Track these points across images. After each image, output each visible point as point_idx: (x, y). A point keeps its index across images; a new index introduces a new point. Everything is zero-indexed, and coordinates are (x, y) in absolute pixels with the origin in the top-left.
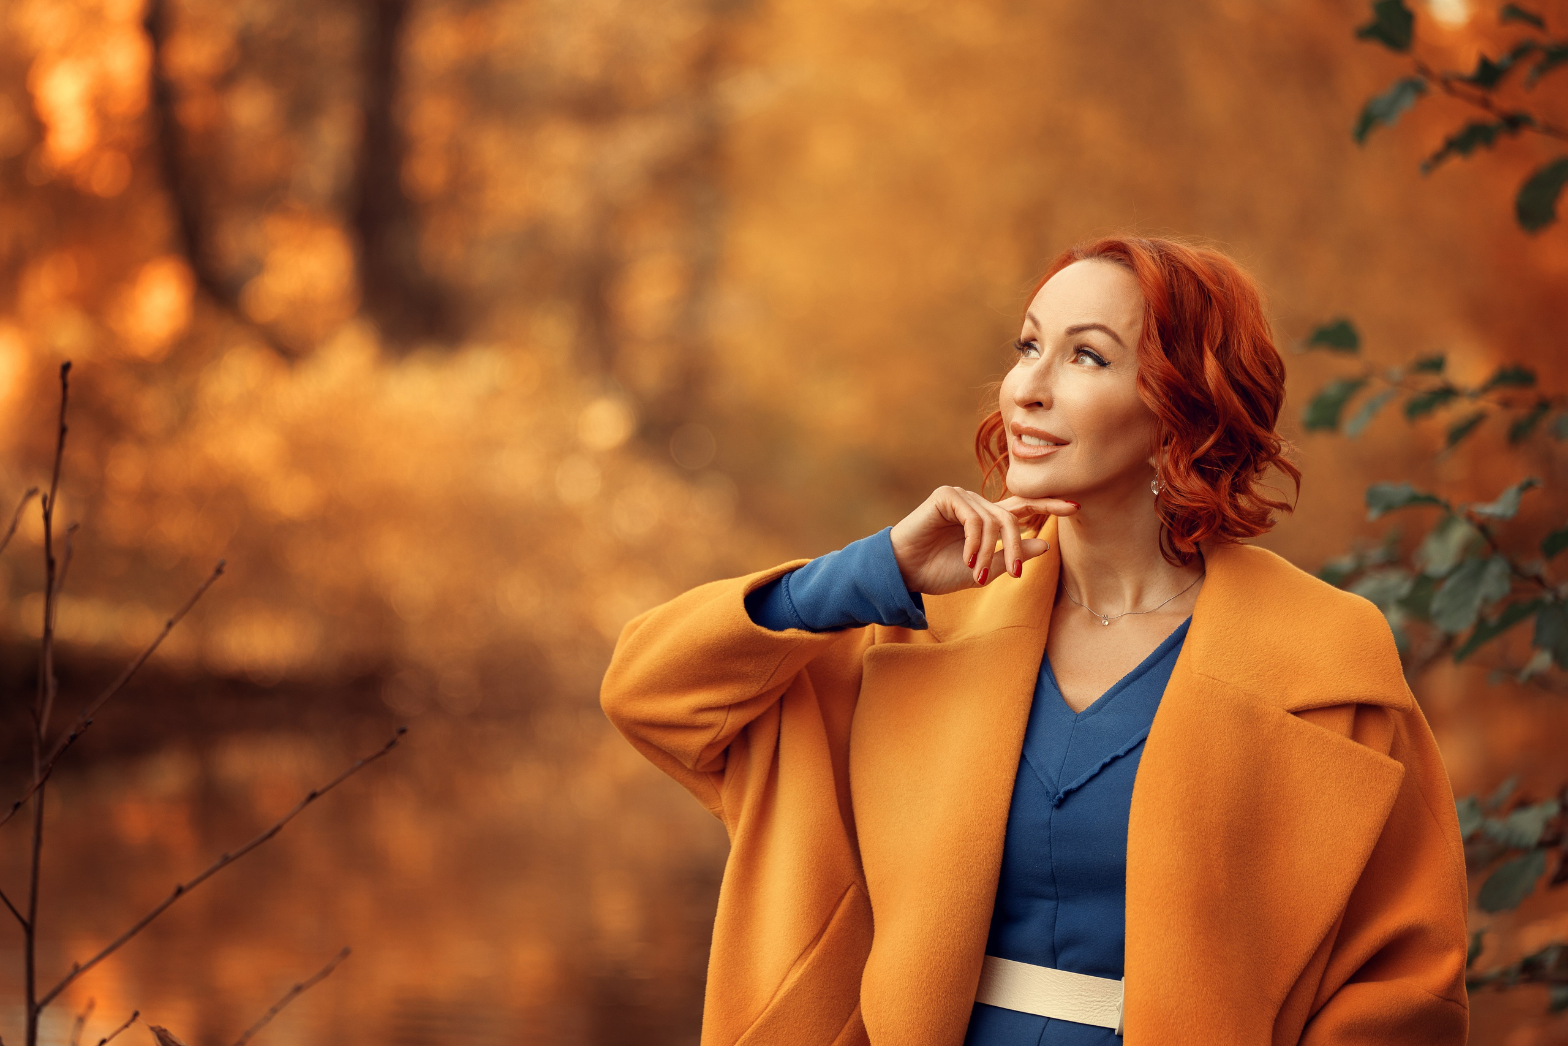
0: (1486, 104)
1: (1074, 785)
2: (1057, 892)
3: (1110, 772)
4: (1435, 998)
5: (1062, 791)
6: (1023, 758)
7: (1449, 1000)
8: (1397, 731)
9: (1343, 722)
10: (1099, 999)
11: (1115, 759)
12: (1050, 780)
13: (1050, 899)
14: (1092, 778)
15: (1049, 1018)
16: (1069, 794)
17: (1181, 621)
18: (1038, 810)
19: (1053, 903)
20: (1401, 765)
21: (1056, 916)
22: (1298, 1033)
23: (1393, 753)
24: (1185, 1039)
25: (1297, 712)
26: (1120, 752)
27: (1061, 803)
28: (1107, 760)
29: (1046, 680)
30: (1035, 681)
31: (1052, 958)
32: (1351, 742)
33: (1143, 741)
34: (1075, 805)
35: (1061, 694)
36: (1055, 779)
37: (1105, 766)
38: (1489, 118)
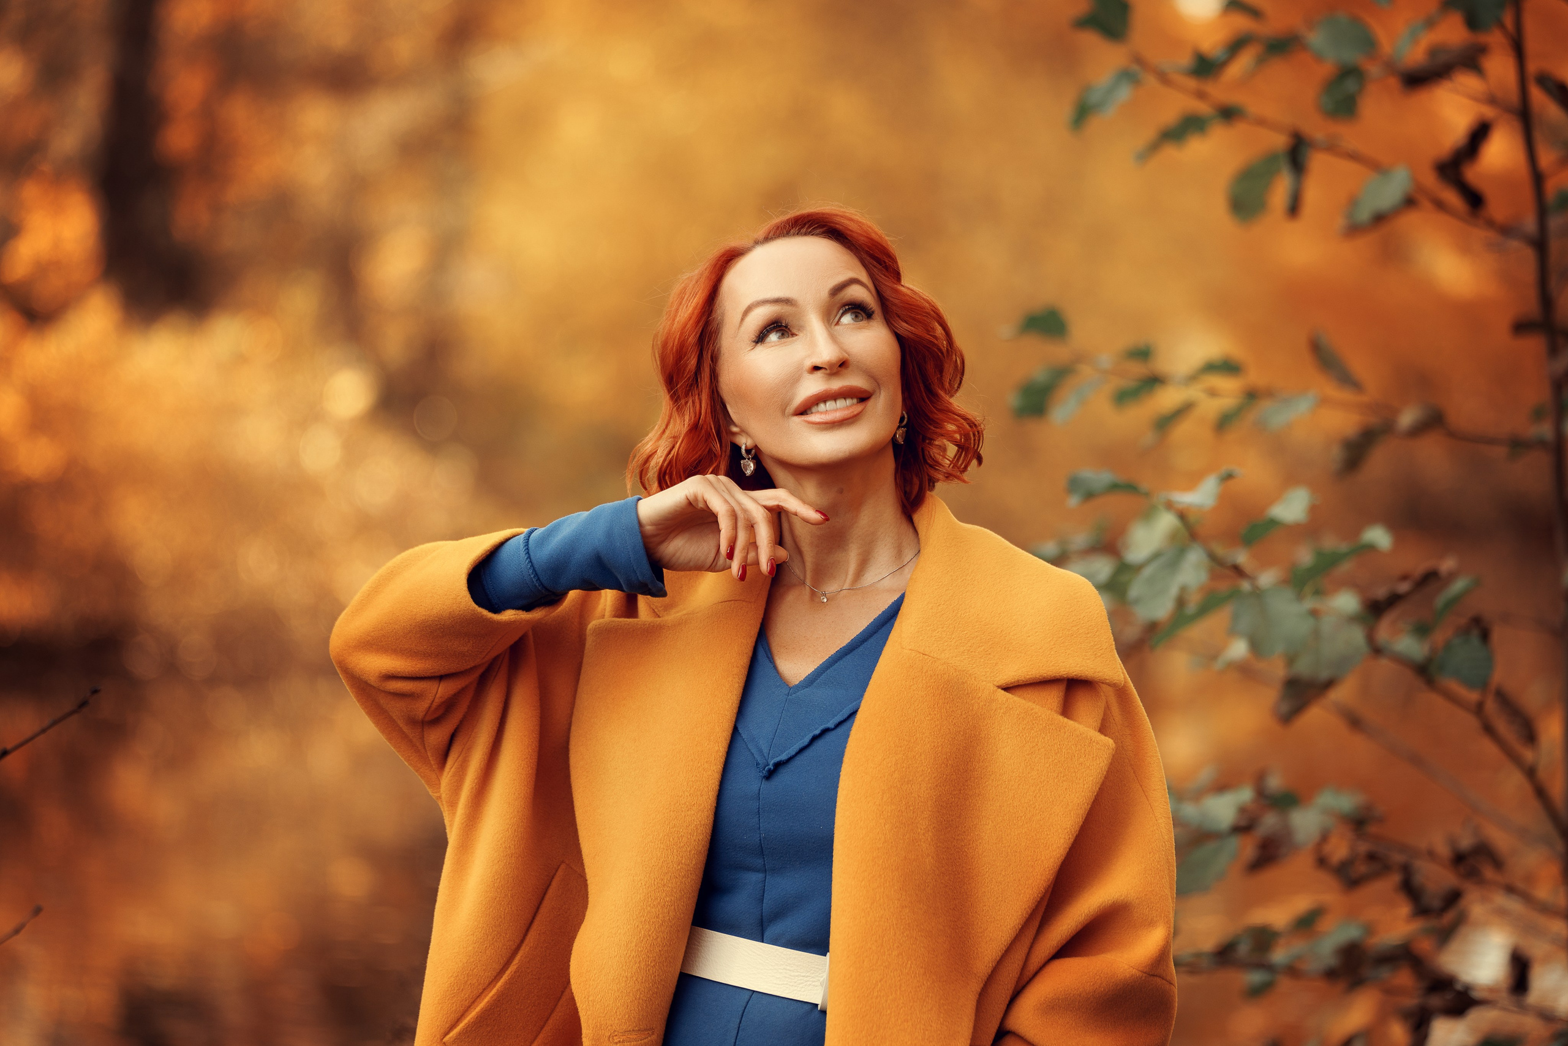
0: (1201, 95)
1: (784, 757)
2: (764, 864)
3: (820, 744)
4: (1138, 974)
5: (772, 763)
6: (735, 730)
7: (1153, 975)
8: (1108, 708)
9: (1053, 697)
10: (804, 974)
11: (825, 731)
12: (761, 751)
13: (758, 871)
14: (802, 750)
15: (754, 991)
16: (779, 765)
17: (895, 597)
18: (748, 781)
19: (761, 876)
20: (1111, 741)
21: (764, 889)
22: (1003, 1007)
23: (1103, 729)
24: (889, 1012)
25: (1007, 689)
26: (831, 725)
27: (770, 775)
28: (817, 732)
29: (761, 653)
30: (750, 654)
31: (759, 931)
32: (1061, 718)
33: (854, 713)
34: (785, 777)
35: (775, 668)
36: (765, 751)
37: (815, 738)
38: (1203, 108)
